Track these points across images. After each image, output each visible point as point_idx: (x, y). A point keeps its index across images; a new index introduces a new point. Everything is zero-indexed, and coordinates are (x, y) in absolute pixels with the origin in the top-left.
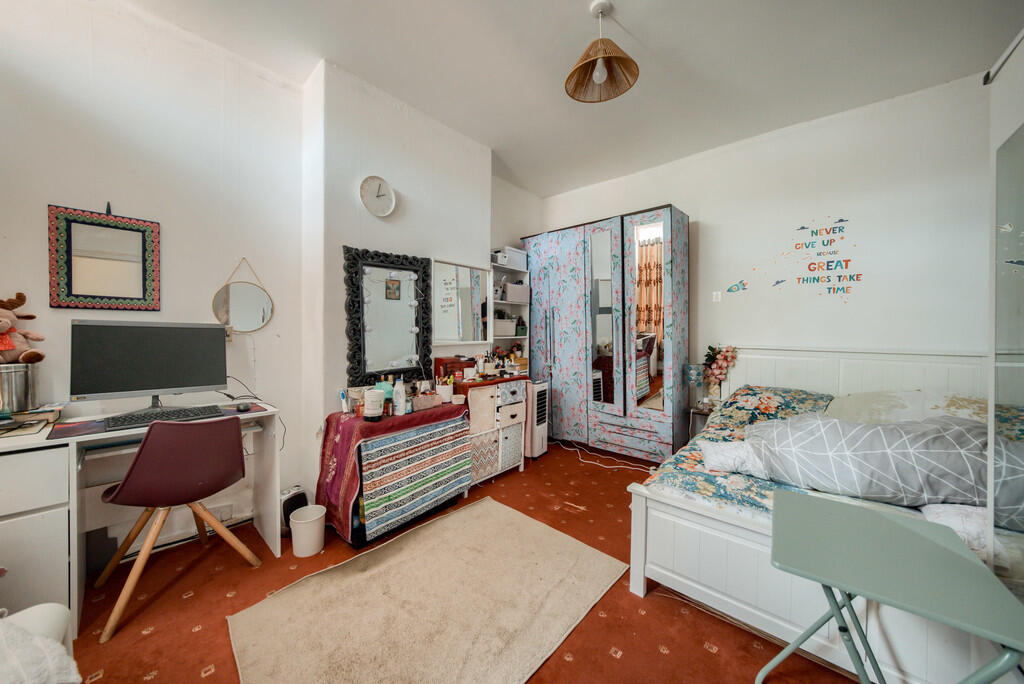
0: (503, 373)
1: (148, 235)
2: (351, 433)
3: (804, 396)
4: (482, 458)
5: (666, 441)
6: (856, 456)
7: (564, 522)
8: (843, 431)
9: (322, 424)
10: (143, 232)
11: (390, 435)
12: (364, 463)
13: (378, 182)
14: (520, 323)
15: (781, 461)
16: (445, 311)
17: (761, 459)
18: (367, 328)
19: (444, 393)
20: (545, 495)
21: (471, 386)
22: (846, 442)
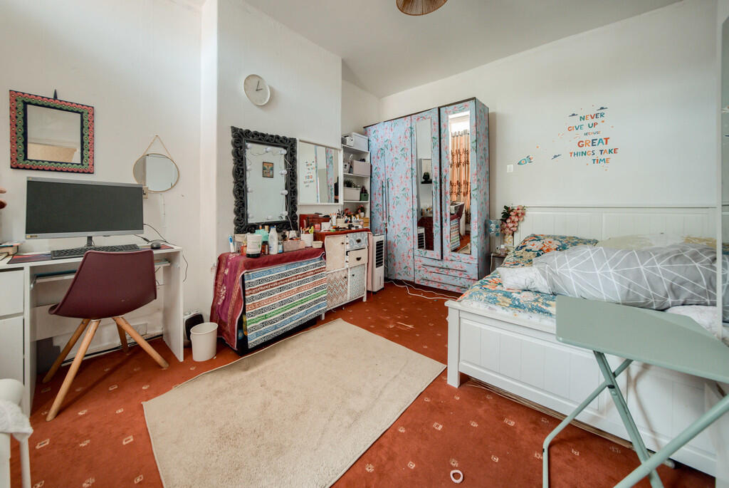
0: (350, 226)
1: (85, 116)
2: (236, 267)
3: (576, 240)
4: (335, 290)
5: (473, 277)
6: (617, 272)
7: (397, 336)
8: (607, 254)
9: (215, 262)
10: (82, 113)
11: (266, 269)
12: (246, 289)
13: (257, 80)
14: (363, 191)
15: (561, 279)
16: (308, 186)
17: (545, 278)
18: (249, 190)
19: (307, 240)
20: (382, 317)
21: (327, 234)
22: (610, 263)
